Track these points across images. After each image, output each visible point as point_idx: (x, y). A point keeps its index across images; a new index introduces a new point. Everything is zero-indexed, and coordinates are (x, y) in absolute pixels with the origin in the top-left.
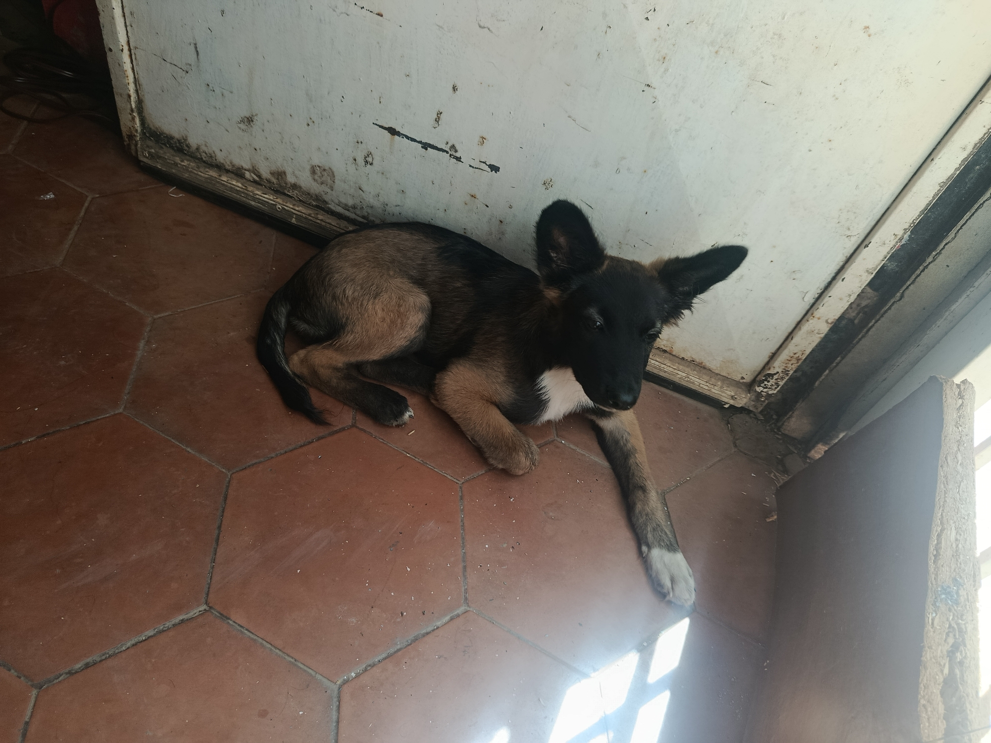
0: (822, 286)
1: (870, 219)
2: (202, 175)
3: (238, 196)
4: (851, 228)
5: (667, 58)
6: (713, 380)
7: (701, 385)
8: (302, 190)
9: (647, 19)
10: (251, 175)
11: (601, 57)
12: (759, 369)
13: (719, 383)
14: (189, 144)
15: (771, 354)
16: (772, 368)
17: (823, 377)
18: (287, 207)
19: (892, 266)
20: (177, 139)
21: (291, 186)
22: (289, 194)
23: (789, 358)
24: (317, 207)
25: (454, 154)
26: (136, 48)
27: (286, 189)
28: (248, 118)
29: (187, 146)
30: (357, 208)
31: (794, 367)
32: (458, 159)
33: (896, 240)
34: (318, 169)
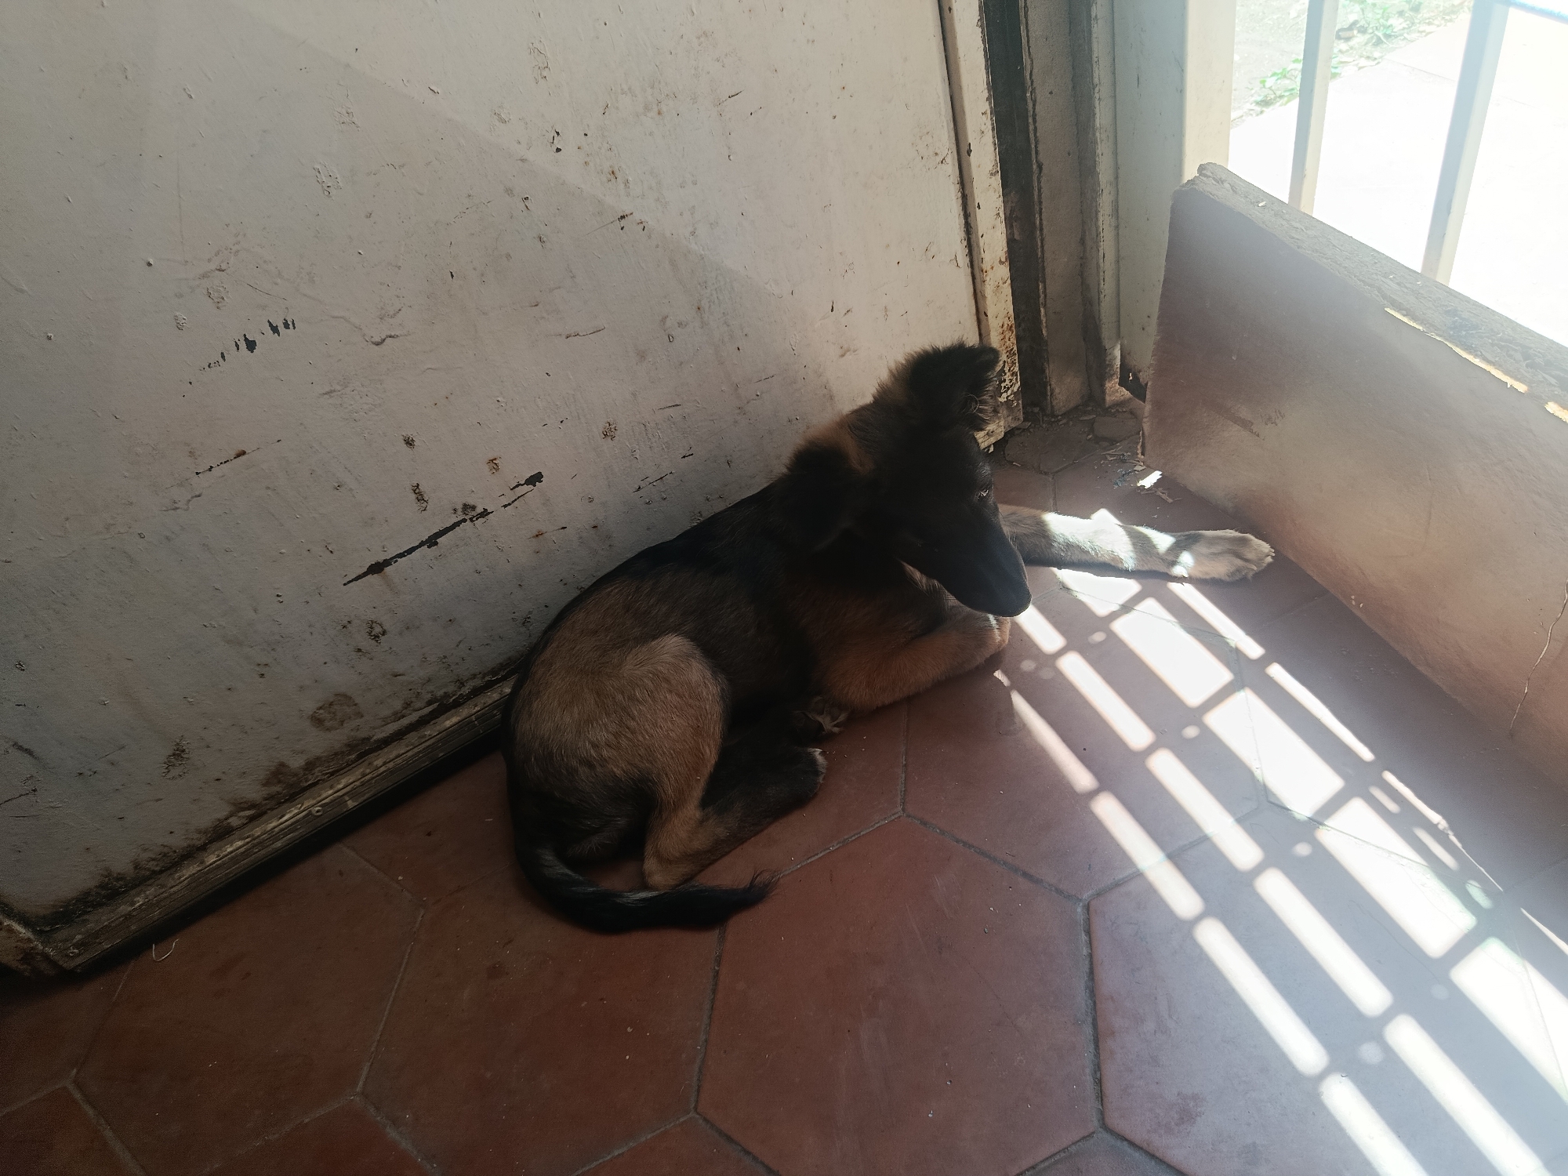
0: (963, 234)
2: (178, 887)
3: (252, 858)
4: (938, 151)
5: (616, 170)
8: (324, 759)
9: (558, 150)
10: (239, 817)
11: (545, 239)
14: (119, 874)
17: (1044, 320)
18: (327, 798)
20: (96, 887)
21: (305, 769)
22: (310, 782)
23: (1002, 336)
24: (361, 756)
25: (474, 513)
27: (301, 781)
28: (174, 755)
29: (118, 879)
30: (412, 702)
31: (1014, 340)
32: (485, 513)
33: (990, 118)
34: (321, 711)
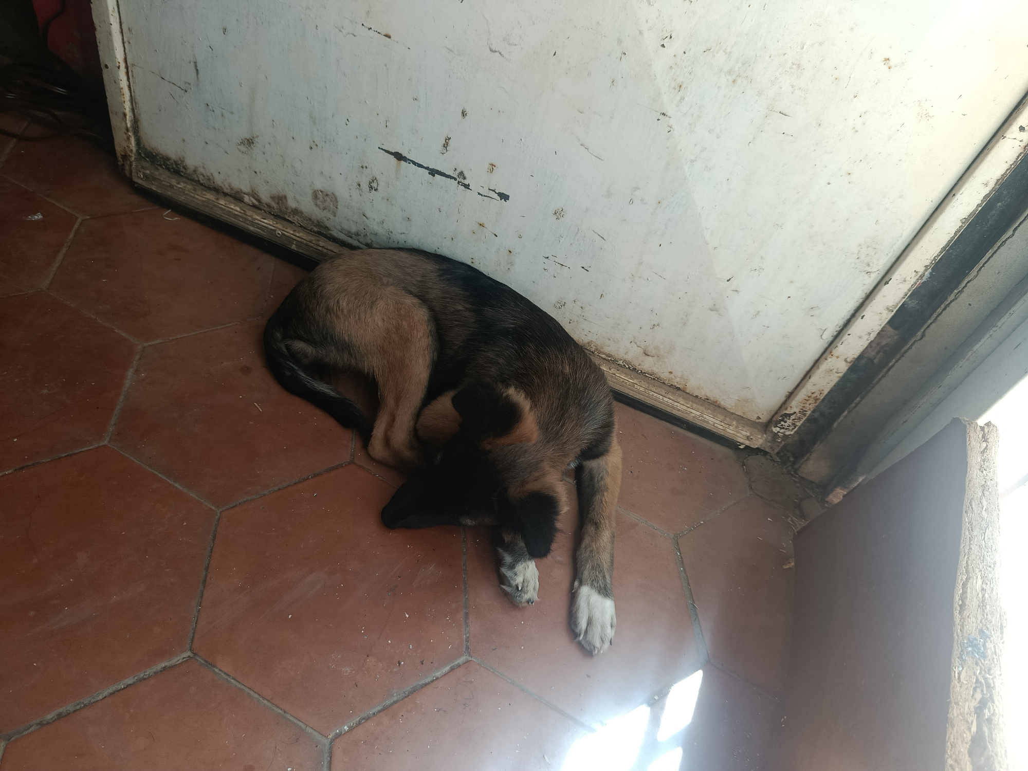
0: (841, 323)
1: (890, 255)
2: (200, 198)
3: (236, 221)
4: (871, 264)
5: (683, 87)
6: (728, 419)
7: (716, 425)
8: (303, 215)
9: (663, 46)
10: (250, 199)
11: (615, 84)
12: (776, 408)
13: (734, 423)
14: (186, 165)
15: (788, 394)
16: (789, 408)
17: (842, 418)
18: (288, 233)
19: (913, 304)
20: (174, 160)
21: (292, 211)
22: (289, 219)
23: (807, 398)
24: (319, 233)
25: (463, 181)
26: (133, 65)
27: (287, 214)
28: (248, 140)
29: (184, 167)
30: (360, 235)
31: (812, 407)
32: (467, 186)
33: (917, 277)
34: (320, 193)
